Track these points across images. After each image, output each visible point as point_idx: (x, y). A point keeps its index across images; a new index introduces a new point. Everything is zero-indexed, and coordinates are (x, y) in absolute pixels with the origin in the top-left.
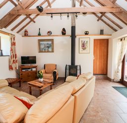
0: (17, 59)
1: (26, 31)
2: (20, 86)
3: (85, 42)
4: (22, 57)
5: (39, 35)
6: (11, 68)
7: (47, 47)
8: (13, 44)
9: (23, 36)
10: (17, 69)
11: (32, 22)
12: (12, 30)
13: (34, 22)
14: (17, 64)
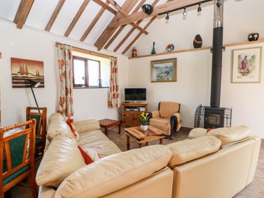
0: (119, 92)
1: (134, 50)
2: (119, 133)
3: (248, 58)
4: (126, 89)
5: (153, 53)
6: (110, 105)
7: (165, 72)
8: (114, 70)
9: (129, 58)
10: (119, 106)
11: (143, 34)
12: (115, 50)
13: (147, 33)
14: (119, 99)
